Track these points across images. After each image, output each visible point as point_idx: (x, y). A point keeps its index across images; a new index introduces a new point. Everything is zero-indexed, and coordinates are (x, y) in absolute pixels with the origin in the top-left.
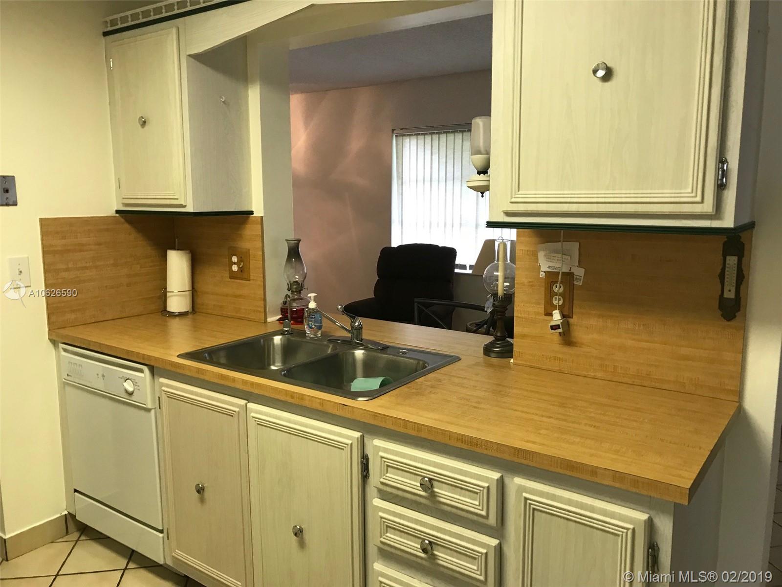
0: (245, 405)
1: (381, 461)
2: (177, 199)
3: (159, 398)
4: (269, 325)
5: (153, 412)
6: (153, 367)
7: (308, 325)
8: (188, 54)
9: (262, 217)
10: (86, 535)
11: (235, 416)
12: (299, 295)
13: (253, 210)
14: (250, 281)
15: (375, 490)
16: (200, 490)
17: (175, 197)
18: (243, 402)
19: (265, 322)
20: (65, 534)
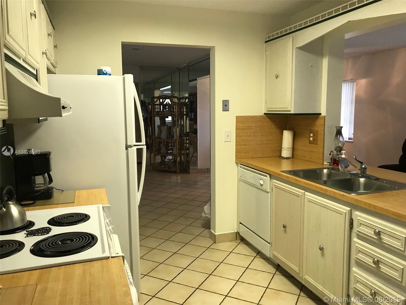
0: (304, 193)
1: (358, 221)
2: (287, 108)
3: (272, 188)
4: (324, 165)
5: (269, 193)
6: (271, 175)
7: (341, 166)
8: (296, 47)
9: (325, 116)
10: (243, 242)
11: (300, 197)
12: (340, 153)
13: (321, 113)
14: (317, 145)
15: (355, 234)
16: (284, 227)
17: (287, 107)
18: (303, 191)
19: (323, 164)
20: (236, 240)
